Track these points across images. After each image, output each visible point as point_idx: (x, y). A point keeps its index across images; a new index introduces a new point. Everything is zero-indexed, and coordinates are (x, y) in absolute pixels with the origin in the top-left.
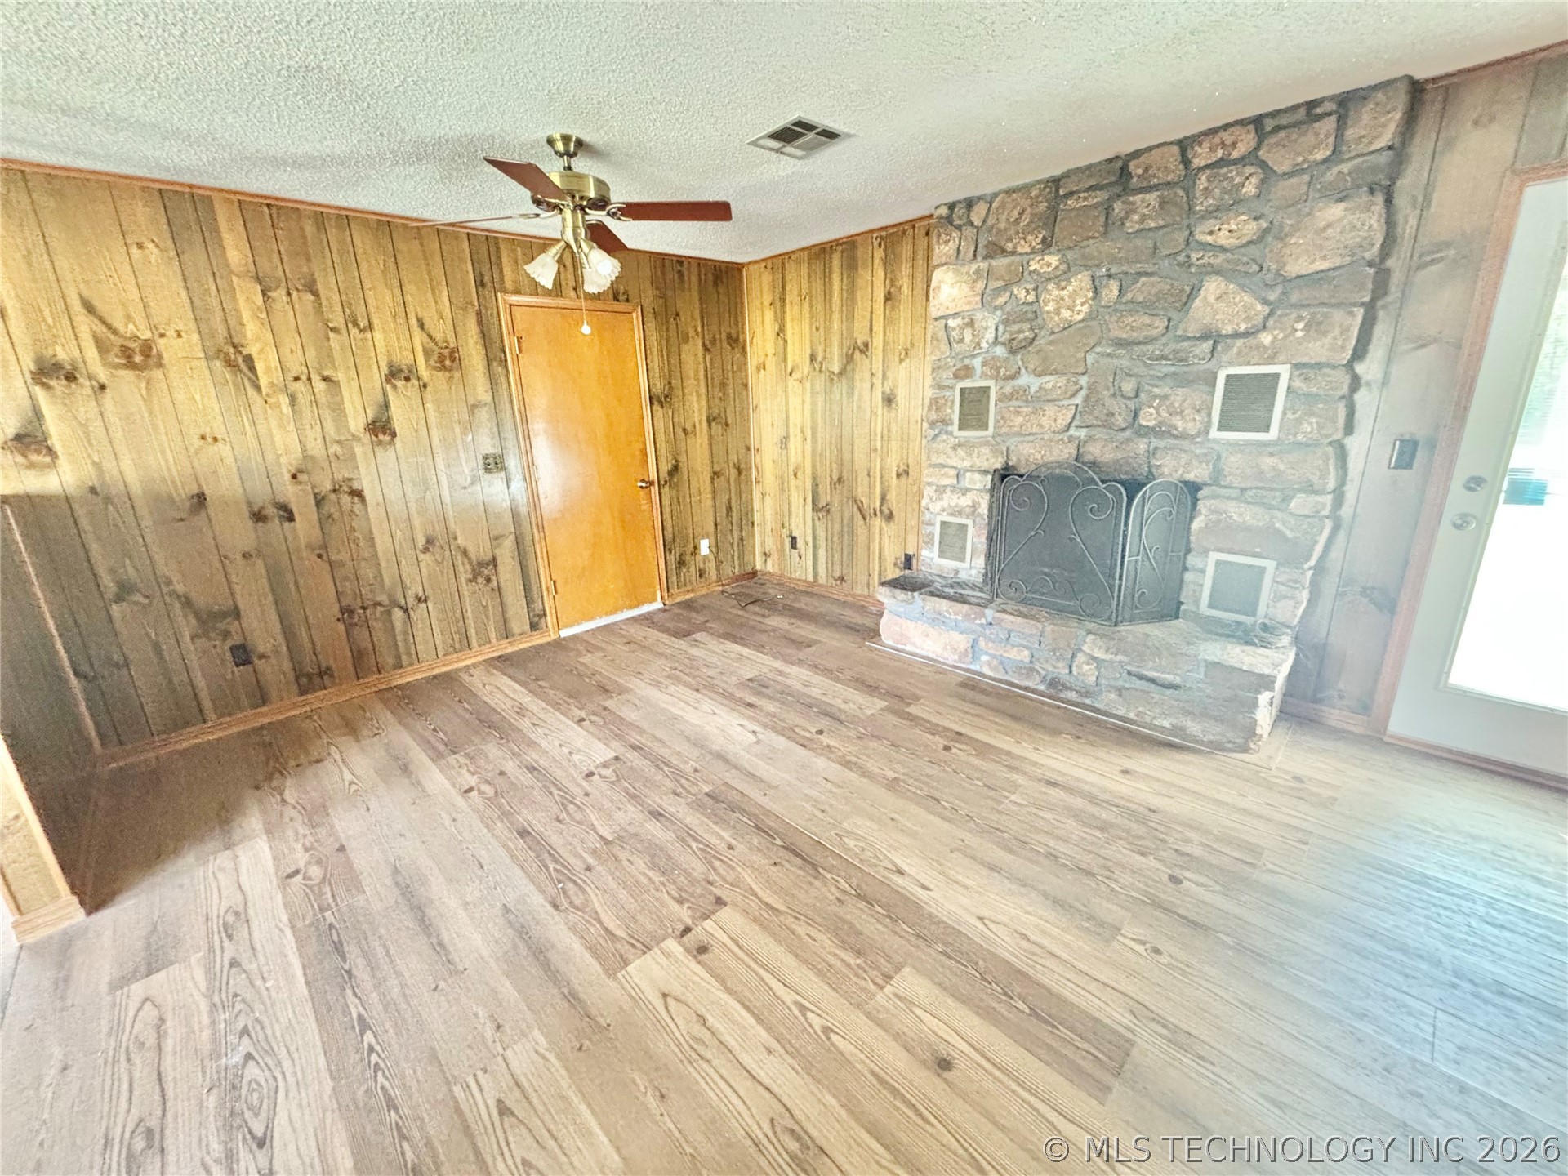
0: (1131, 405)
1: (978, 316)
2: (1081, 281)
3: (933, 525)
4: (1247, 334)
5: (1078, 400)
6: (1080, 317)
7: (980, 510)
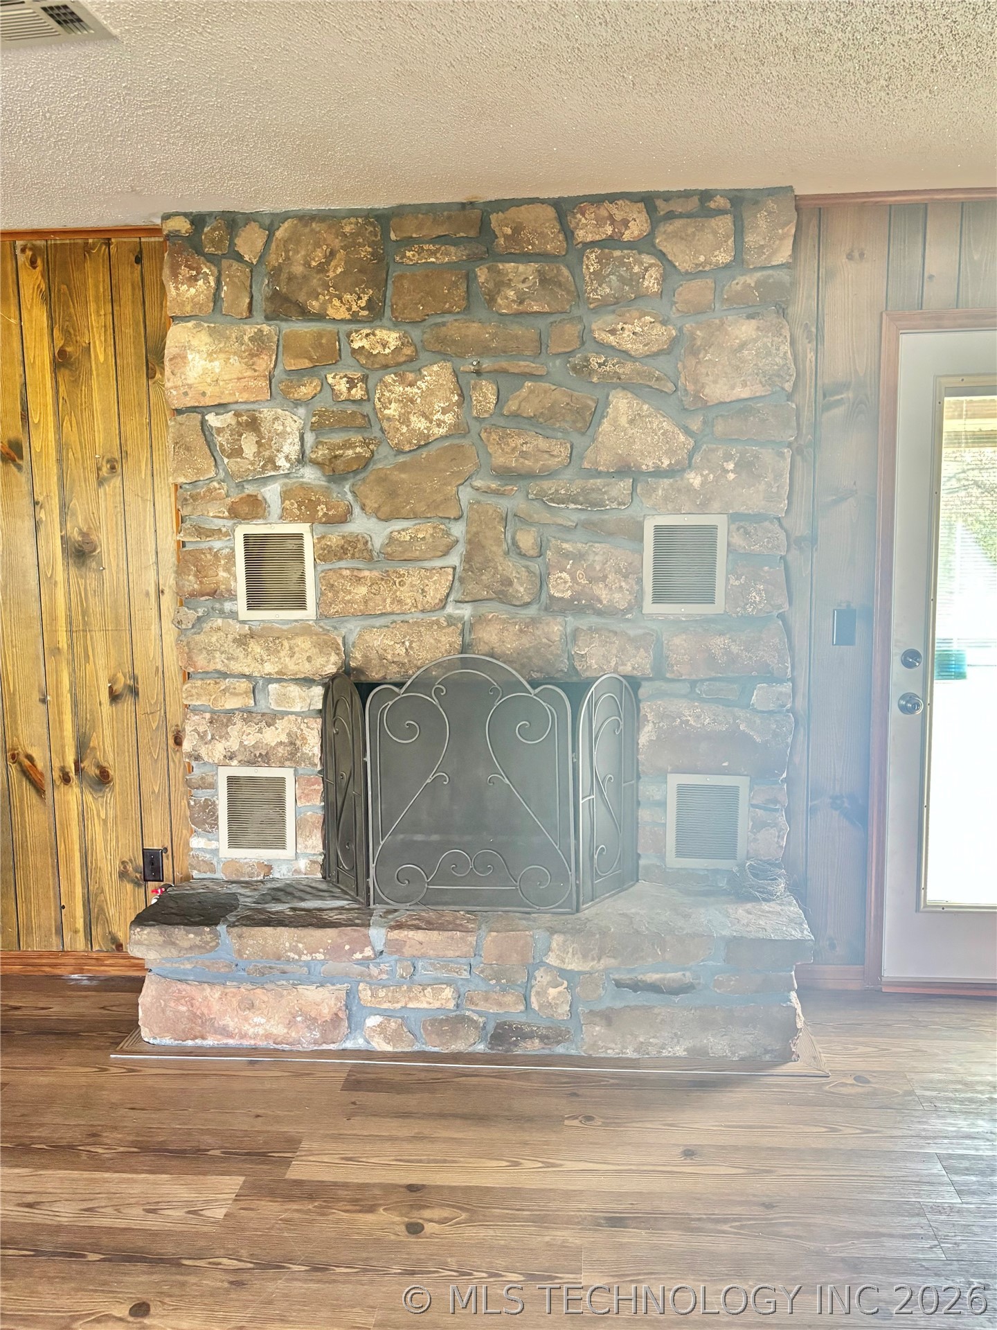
0: (535, 567)
1: (266, 413)
2: (437, 374)
3: (213, 786)
4: (671, 472)
5: (454, 559)
6: (442, 431)
7: (306, 749)
